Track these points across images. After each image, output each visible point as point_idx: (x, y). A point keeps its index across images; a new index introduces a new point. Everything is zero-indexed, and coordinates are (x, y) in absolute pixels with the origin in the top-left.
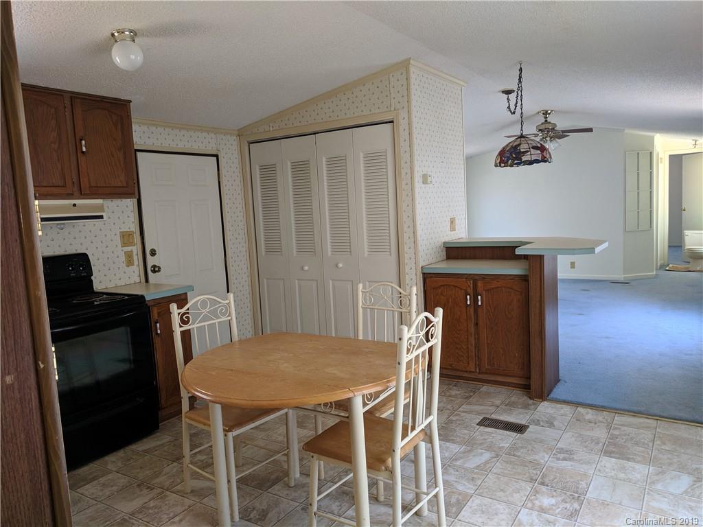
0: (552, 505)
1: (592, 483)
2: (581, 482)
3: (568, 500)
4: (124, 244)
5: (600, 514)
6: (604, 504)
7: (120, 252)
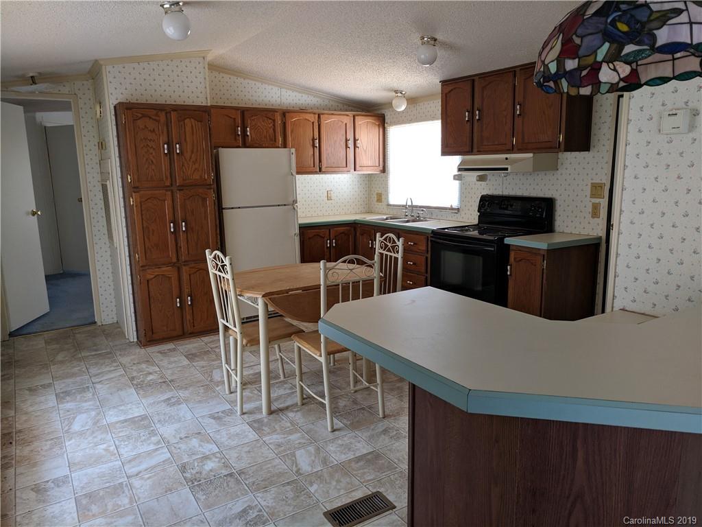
0: (204, 465)
1: (195, 502)
2: (204, 497)
3: (198, 475)
4: (593, 196)
5: (166, 481)
6: (169, 490)
7: (588, 203)
